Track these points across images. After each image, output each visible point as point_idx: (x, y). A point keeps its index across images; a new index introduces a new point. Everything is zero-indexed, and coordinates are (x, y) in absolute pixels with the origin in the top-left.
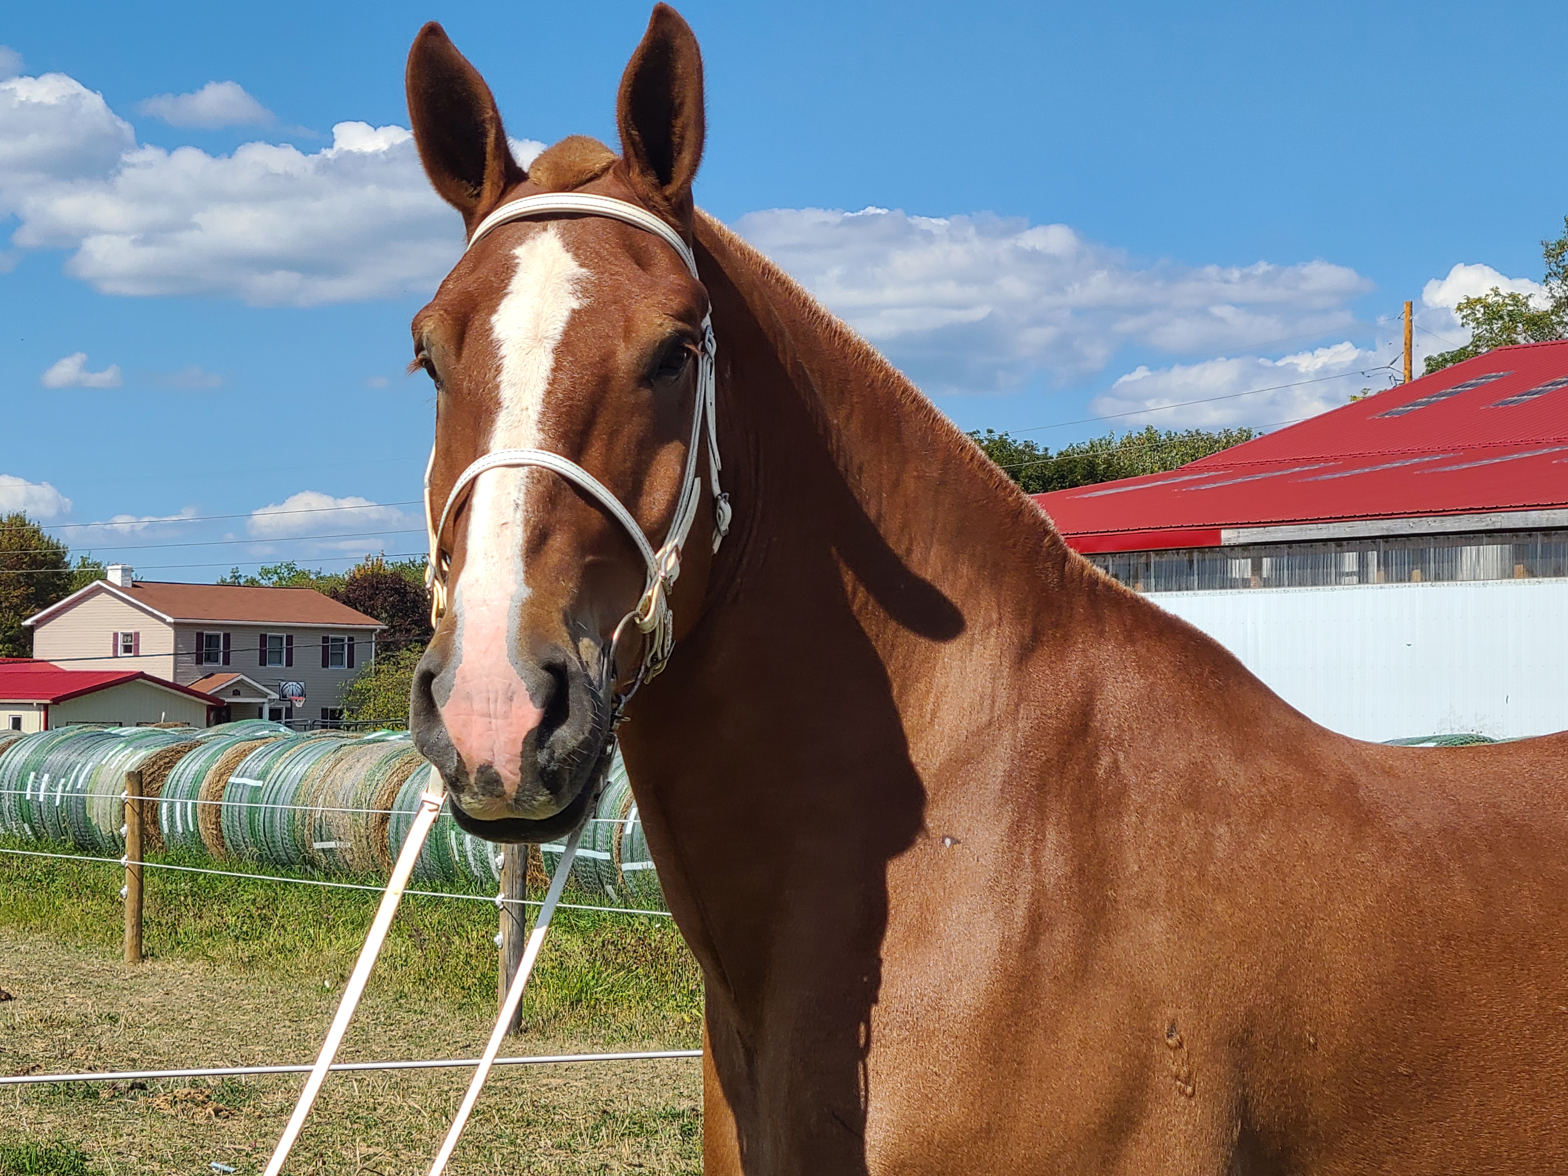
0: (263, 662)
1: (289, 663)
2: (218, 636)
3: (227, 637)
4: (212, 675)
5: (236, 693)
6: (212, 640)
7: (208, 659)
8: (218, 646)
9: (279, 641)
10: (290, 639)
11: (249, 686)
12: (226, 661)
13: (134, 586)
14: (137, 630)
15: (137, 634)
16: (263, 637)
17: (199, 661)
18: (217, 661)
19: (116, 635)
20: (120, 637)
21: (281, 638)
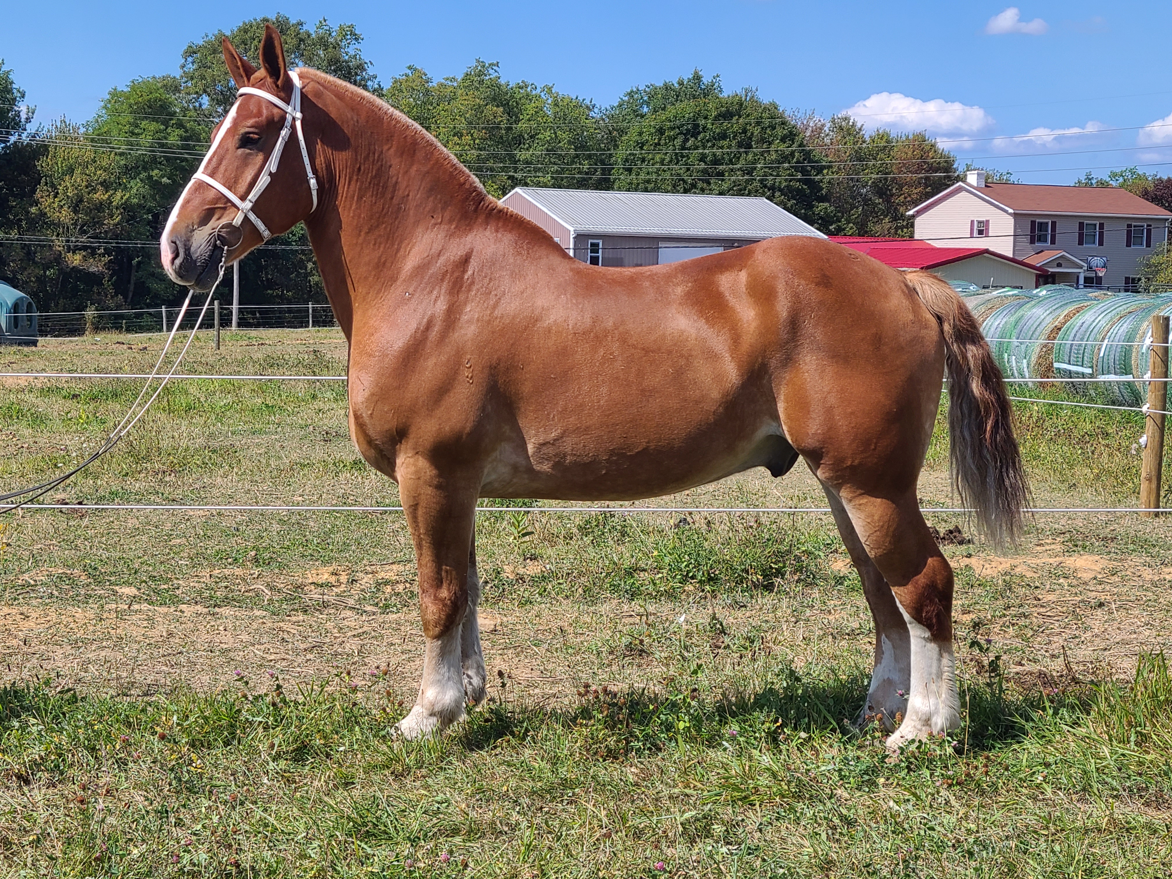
0: (1081, 243)
1: (1101, 243)
2: (1047, 223)
3: (1054, 224)
4: (1042, 251)
5: (1059, 265)
6: (1043, 226)
7: (1039, 240)
8: (1047, 231)
9: (1093, 227)
10: (1102, 226)
11: (1069, 260)
12: (1053, 242)
13: (986, 186)
14: (988, 219)
15: (988, 221)
16: (1081, 225)
17: (1032, 242)
18: (1046, 241)
19: (972, 222)
20: (976, 223)
21: (1095, 225)
